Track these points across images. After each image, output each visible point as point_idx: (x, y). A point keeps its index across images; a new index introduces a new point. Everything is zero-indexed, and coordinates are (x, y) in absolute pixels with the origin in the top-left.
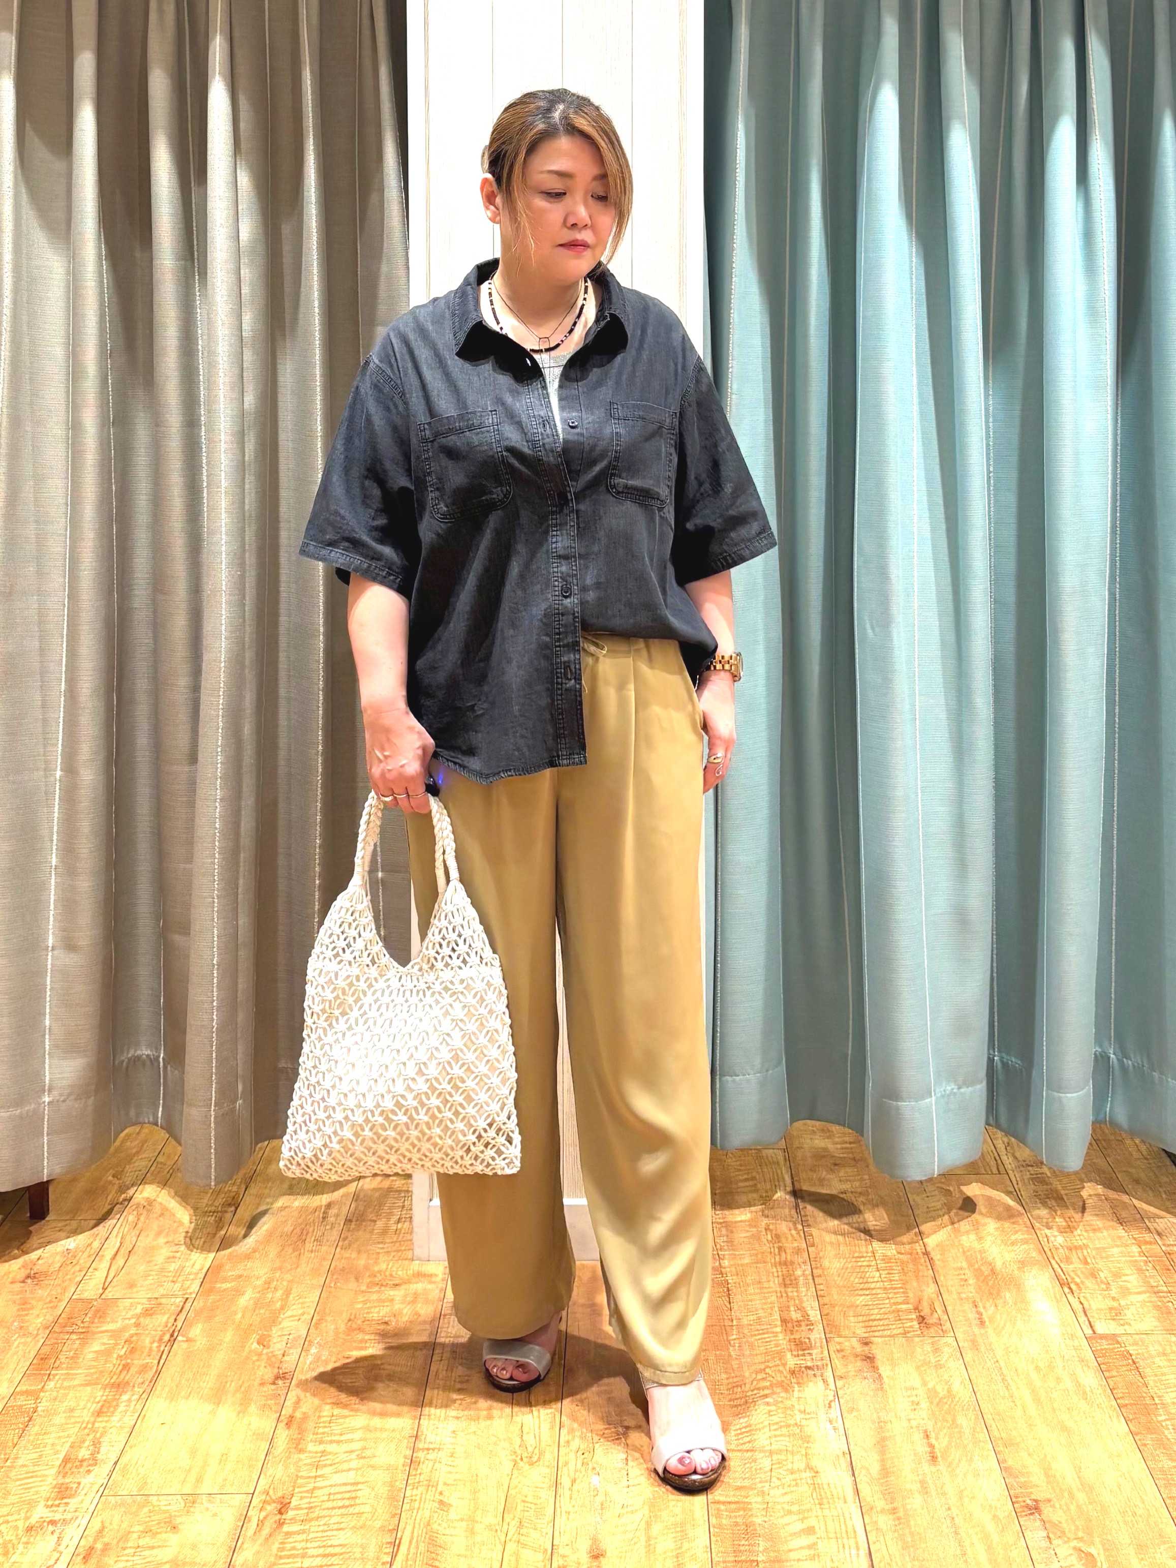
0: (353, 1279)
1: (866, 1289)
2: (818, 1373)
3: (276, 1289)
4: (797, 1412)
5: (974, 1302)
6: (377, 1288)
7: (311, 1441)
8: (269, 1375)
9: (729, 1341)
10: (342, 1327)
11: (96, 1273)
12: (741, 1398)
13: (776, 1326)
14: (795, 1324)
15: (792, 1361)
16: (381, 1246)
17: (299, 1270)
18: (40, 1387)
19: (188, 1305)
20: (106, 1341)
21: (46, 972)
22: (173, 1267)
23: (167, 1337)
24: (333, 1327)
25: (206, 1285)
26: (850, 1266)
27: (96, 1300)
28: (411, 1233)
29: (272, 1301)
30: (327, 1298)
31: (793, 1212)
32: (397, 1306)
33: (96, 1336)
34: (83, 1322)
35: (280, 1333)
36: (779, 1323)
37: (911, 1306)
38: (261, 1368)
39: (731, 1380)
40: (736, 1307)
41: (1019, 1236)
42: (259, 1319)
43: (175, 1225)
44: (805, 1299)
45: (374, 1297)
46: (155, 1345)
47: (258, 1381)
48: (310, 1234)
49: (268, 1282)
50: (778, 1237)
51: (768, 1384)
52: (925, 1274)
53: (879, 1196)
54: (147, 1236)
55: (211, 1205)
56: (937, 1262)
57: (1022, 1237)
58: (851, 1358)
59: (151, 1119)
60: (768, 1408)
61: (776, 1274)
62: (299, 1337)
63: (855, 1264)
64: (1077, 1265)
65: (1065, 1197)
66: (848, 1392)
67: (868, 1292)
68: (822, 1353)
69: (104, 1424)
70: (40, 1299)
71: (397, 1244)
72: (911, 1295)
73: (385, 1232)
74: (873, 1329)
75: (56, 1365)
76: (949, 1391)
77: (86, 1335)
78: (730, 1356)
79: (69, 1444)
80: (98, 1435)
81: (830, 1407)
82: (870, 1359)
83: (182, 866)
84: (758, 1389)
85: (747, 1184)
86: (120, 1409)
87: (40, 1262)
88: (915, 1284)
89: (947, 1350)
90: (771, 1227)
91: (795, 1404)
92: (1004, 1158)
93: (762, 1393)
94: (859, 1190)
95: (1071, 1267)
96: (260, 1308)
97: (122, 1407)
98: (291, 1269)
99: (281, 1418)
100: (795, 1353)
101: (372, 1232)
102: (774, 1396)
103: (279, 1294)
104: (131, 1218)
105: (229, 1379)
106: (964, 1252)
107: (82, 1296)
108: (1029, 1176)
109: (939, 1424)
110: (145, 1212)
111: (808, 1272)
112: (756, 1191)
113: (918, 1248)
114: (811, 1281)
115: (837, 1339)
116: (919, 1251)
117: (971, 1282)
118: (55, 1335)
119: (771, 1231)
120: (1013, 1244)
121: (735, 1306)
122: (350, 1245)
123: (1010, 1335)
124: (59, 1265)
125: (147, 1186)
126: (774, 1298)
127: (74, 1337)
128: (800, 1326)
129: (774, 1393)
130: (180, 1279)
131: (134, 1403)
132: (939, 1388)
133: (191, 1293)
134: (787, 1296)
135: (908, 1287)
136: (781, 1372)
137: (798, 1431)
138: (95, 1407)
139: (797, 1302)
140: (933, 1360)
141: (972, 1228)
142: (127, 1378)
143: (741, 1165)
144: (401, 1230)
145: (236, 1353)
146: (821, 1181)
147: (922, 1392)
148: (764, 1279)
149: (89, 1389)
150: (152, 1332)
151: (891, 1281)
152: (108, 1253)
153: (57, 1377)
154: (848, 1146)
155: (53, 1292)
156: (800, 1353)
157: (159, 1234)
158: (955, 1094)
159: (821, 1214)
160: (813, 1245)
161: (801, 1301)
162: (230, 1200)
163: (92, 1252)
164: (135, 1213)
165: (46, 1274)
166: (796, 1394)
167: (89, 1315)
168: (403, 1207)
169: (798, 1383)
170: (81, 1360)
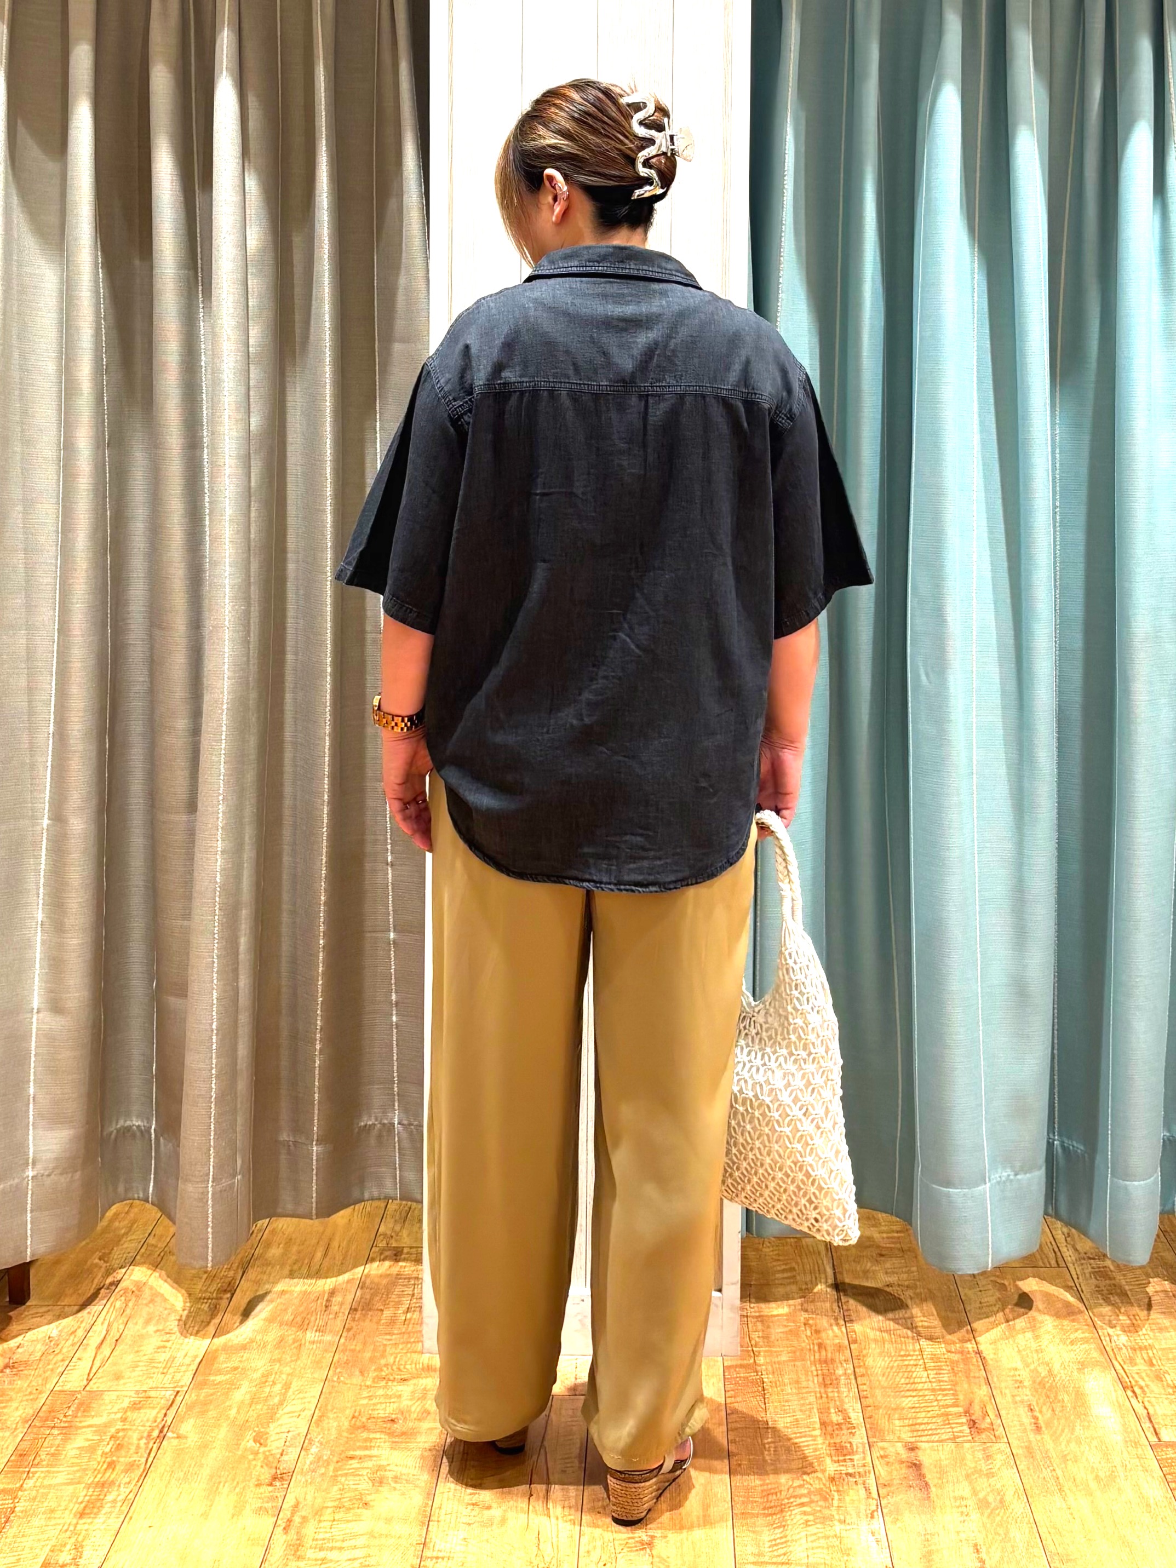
0: (357, 1373)
1: (913, 1390)
2: (860, 1481)
3: (274, 1383)
4: (836, 1523)
5: (1030, 1405)
6: (383, 1383)
7: (311, 1547)
8: (266, 1474)
9: (764, 1445)
10: (346, 1424)
11: (80, 1363)
12: (776, 1507)
13: (814, 1429)
14: (836, 1427)
15: (831, 1467)
16: (388, 1337)
17: (299, 1362)
18: (18, 1485)
19: (179, 1399)
20: (90, 1437)
21: (31, 1036)
22: (163, 1357)
23: (156, 1433)
24: (335, 1424)
25: (200, 1378)
26: (896, 1364)
27: (79, 1392)
28: (422, 1323)
29: (270, 1395)
30: (330, 1393)
31: (835, 1306)
32: (405, 1403)
33: (79, 1431)
34: (65, 1416)
35: (278, 1430)
36: (818, 1426)
37: (961, 1410)
38: (258, 1468)
39: (765, 1487)
40: (772, 1409)
41: (1079, 1334)
42: (255, 1416)
43: (166, 1312)
44: (846, 1400)
45: (381, 1392)
46: (144, 1441)
47: (254, 1481)
48: (311, 1324)
49: (266, 1375)
50: (817, 1332)
51: (805, 1491)
52: (977, 1375)
53: (929, 1290)
54: (136, 1324)
55: (206, 1291)
56: (990, 1362)
57: (1083, 1336)
58: (897, 1466)
59: (141, 1195)
60: (806, 1518)
61: (815, 1373)
62: (299, 1434)
63: (901, 1363)
64: (1142, 1366)
65: (1129, 1293)
66: (891, 1500)
67: (914, 1394)
68: (864, 1458)
69: (86, 1526)
70: (20, 1390)
71: (406, 1336)
72: (961, 1397)
73: (392, 1321)
74: (919, 1433)
75: (36, 1462)
76: (1002, 1501)
77: (68, 1431)
78: (765, 1461)
79: (49, 1547)
80: (80, 1539)
81: (872, 1517)
82: (916, 1466)
83: (180, 922)
84: (795, 1497)
85: (786, 1275)
86: (104, 1511)
87: (20, 1350)
88: (966, 1386)
89: (999, 1459)
90: (811, 1322)
91: (834, 1513)
92: (1064, 1250)
93: (799, 1501)
94: (906, 1283)
95: (1136, 1368)
96: (257, 1403)
97: (107, 1508)
98: (292, 1361)
99: (279, 1522)
100: (836, 1459)
101: (378, 1322)
102: (813, 1505)
103: (278, 1387)
104: (118, 1304)
105: (223, 1480)
106: (1019, 1351)
107: (65, 1388)
108: (1090, 1270)
109: (990, 1537)
110: (134, 1299)
111: (850, 1371)
112: (795, 1283)
113: (970, 1346)
114: (853, 1381)
115: (880, 1444)
116: (971, 1350)
117: (1026, 1383)
118: (35, 1430)
119: (811, 1326)
120: (1072, 1343)
121: (771, 1407)
122: (354, 1336)
123: (1068, 1442)
124: (39, 1354)
125: (137, 1268)
126: (812, 1399)
127: (55, 1432)
128: (841, 1429)
129: (812, 1502)
130: (171, 1370)
131: (120, 1504)
132: (990, 1499)
133: (182, 1386)
134: (827, 1397)
135: (958, 1388)
136: (820, 1479)
137: (838, 1543)
138: (78, 1508)
139: (838, 1403)
140: (984, 1468)
141: (1028, 1325)
142: (113, 1476)
143: (778, 1255)
144: (410, 1319)
145: (230, 1452)
146: (866, 1272)
147: (971, 1502)
148: (803, 1378)
149: (71, 1488)
150: (140, 1428)
151: (940, 1381)
152: (94, 1340)
153: (37, 1475)
154: (896, 1235)
155: (34, 1383)
156: (841, 1458)
157: (147, 1322)
158: (1011, 1181)
159: (864, 1309)
160: (855, 1342)
161: (842, 1402)
162: (225, 1286)
163: (76, 1340)
164: (123, 1298)
165: (26, 1363)
166: (836, 1503)
167: (72, 1408)
168: (413, 1295)
169: (838, 1491)
170: (63, 1457)
